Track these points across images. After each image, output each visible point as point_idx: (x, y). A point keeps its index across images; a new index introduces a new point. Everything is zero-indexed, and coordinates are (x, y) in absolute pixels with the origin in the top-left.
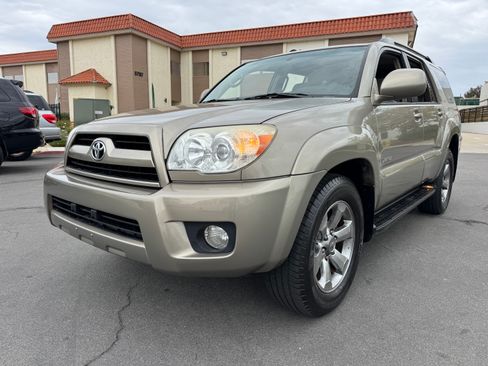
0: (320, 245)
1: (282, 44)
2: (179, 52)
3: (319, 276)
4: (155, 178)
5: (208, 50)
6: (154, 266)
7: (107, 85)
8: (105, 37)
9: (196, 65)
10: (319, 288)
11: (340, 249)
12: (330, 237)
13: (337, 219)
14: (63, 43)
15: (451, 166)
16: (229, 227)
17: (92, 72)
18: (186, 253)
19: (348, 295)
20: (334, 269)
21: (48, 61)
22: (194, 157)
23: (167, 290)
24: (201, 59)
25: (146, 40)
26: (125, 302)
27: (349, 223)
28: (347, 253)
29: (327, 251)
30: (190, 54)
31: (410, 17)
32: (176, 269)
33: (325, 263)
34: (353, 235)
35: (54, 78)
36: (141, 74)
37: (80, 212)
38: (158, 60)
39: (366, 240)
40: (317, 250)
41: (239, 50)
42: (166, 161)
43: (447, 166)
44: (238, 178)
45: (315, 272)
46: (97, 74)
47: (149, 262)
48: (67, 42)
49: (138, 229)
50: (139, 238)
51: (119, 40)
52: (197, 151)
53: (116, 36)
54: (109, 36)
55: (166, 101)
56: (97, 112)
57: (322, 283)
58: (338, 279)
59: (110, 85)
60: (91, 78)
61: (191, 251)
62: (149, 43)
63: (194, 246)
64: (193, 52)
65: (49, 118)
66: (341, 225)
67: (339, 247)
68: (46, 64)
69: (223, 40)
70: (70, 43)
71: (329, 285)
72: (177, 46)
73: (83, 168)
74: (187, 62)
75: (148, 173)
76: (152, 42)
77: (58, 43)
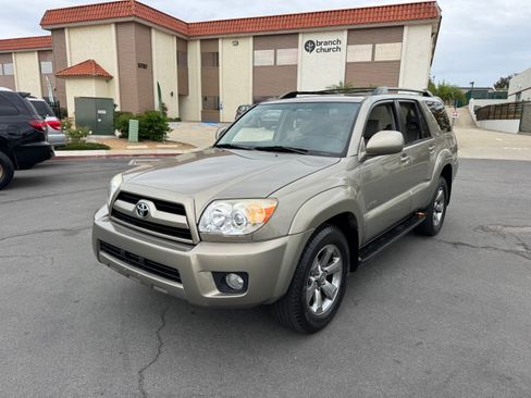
0: (313, 279)
1: (297, 34)
2: (186, 41)
3: (312, 303)
4: (190, 237)
5: (217, 39)
6: (191, 302)
7: (108, 78)
8: (105, 24)
9: (204, 56)
10: (311, 312)
11: (330, 281)
12: (321, 272)
13: (327, 258)
14: (59, 31)
15: (444, 191)
16: (244, 275)
17: (91, 63)
18: (214, 293)
19: (337, 315)
20: (324, 296)
21: (42, 48)
22: (217, 221)
23: (193, 313)
24: (210, 48)
25: (150, 28)
26: (160, 323)
27: (337, 260)
28: (336, 283)
29: (319, 282)
30: (198, 43)
31: (434, 8)
32: (206, 304)
33: (317, 292)
34: (341, 269)
35: (48, 67)
36: (145, 66)
37: (129, 257)
38: (163, 50)
39: (352, 270)
40: (310, 284)
41: (251, 39)
42: (197, 225)
43: (441, 192)
44: (250, 239)
45: (308, 301)
46: (97, 66)
47: (186, 298)
48: (63, 29)
49: (178, 275)
50: (179, 281)
51: (121, 28)
52: (220, 216)
53: (117, 24)
54: (110, 24)
55: (172, 94)
56: (100, 112)
57: (315, 308)
58: (328, 304)
59: (111, 78)
60: (91, 71)
61: (217, 292)
62: (153, 32)
63: (219, 288)
64: (201, 40)
65: (54, 125)
66: (331, 261)
67: (330, 279)
68: (39, 52)
69: (235, 29)
70: (66, 31)
71: (320, 309)
72: (184, 34)
73: (127, 220)
74: (195, 51)
75: (184, 232)
76: (157, 30)
77: (52, 30)
